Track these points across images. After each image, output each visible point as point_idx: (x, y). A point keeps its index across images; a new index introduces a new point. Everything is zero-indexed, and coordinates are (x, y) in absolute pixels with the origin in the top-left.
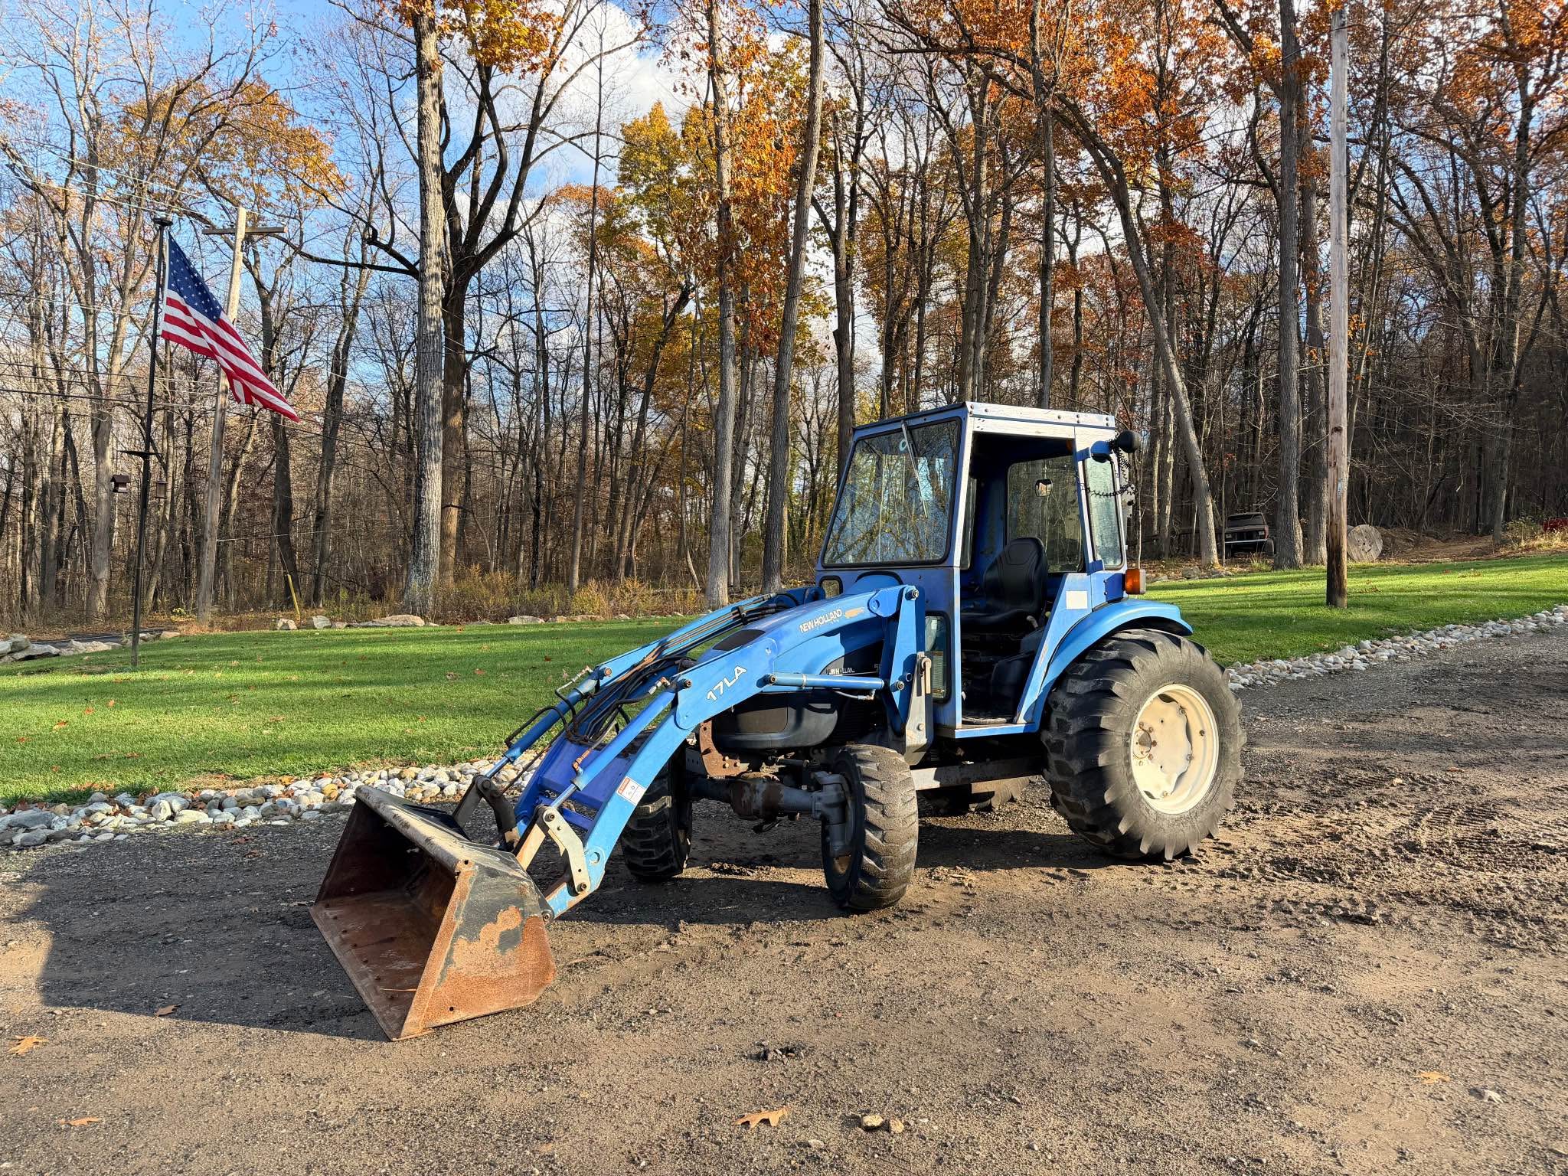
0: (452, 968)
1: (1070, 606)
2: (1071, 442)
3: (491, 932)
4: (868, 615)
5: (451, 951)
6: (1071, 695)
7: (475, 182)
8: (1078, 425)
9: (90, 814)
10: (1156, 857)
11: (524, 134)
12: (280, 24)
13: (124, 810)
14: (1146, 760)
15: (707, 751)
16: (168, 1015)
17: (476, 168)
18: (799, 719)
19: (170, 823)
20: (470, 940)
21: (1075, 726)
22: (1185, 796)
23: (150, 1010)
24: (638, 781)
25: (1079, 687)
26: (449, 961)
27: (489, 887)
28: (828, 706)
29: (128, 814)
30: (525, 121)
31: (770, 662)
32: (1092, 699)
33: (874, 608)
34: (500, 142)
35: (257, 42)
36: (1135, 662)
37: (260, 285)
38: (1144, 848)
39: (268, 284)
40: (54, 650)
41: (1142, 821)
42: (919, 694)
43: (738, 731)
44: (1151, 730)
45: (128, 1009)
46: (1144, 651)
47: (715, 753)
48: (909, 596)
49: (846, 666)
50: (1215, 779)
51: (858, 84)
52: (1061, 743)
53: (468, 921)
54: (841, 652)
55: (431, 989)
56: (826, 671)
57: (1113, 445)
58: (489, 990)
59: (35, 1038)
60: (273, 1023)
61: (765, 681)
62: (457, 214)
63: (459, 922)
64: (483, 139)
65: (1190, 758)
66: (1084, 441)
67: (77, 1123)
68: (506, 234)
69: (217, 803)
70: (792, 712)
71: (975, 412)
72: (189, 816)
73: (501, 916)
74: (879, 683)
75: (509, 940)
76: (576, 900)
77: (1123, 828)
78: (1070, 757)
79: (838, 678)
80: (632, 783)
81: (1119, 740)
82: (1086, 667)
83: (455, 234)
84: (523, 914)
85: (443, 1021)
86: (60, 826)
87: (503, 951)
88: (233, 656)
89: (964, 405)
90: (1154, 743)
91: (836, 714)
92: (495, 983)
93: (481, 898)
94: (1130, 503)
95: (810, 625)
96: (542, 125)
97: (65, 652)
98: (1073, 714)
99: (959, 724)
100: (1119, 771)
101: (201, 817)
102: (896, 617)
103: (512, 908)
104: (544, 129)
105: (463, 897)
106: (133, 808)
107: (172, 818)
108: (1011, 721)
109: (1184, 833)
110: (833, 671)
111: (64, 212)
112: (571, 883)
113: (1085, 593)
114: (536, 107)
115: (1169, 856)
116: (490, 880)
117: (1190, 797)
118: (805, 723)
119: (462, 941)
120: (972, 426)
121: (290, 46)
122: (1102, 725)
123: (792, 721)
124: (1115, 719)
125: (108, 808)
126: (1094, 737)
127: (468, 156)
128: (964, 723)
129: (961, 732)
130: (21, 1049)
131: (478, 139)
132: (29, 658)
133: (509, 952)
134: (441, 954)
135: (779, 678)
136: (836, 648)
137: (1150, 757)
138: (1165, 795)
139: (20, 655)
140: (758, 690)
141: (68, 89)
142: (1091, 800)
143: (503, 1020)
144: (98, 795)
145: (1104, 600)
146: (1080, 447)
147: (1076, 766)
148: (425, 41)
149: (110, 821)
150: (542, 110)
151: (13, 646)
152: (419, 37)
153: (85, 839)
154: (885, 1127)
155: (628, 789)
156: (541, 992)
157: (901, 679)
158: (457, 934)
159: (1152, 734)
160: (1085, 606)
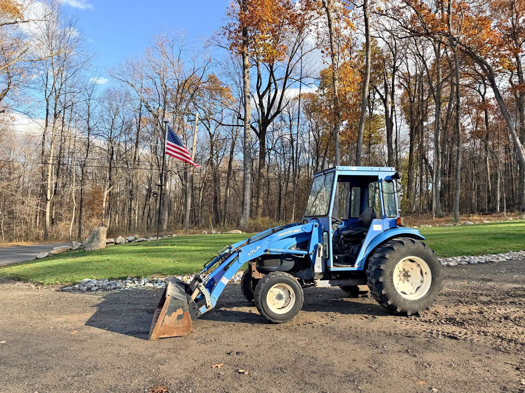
0: (164, 323)
1: (374, 230)
2: (377, 177)
3: (175, 315)
4: (302, 232)
5: (164, 318)
6: (374, 258)
7: (269, 97)
8: (380, 171)
9: (126, 282)
10: (404, 314)
11: (283, 80)
12: (212, 58)
13: (134, 282)
14: (406, 281)
15: (254, 271)
16: (106, 330)
17: (269, 92)
18: (282, 263)
19: (143, 286)
20: (169, 316)
21: (374, 268)
22: (419, 294)
23: (104, 328)
24: (227, 278)
25: (376, 255)
26: (163, 321)
27: (174, 302)
28: (291, 259)
29: (135, 283)
30: (284, 76)
31: (268, 245)
32: (380, 259)
33: (304, 229)
34: (275, 84)
35: (206, 64)
36: (395, 248)
37: (210, 133)
38: (399, 310)
39: (212, 133)
40: (145, 239)
41: (397, 301)
42: (319, 256)
43: (263, 265)
44: (408, 271)
45: (99, 327)
46: (400, 244)
47: (257, 272)
48: (316, 226)
49: (297, 247)
50: (430, 289)
51: (394, 50)
52: (370, 273)
53: (168, 311)
54: (296, 243)
55: (158, 328)
56: (290, 248)
57: (393, 177)
58: (174, 330)
59: (76, 331)
60: (126, 334)
61: (266, 251)
62: (263, 107)
63: (166, 311)
64: (271, 83)
65: (422, 282)
66: (382, 176)
67: (71, 349)
68: (278, 112)
69: (155, 281)
70: (279, 260)
71: (339, 169)
72: (148, 285)
73: (178, 311)
74: (306, 252)
75: (180, 317)
76: (208, 310)
77: (390, 303)
78: (372, 278)
79: (294, 251)
80: (225, 278)
81: (388, 273)
82: (380, 249)
83: (263, 113)
84: (184, 310)
85: (161, 337)
86: (118, 285)
87: (178, 320)
88: (182, 242)
89: (335, 167)
90: (410, 276)
91: (294, 262)
92: (176, 328)
93: (172, 305)
94: (401, 196)
95: (282, 234)
96: (290, 76)
97: (148, 240)
98: (373, 264)
99: (332, 266)
100: (388, 283)
101: (151, 285)
102: (311, 232)
103: (181, 309)
104: (290, 78)
105: (167, 304)
106: (136, 282)
107: (144, 285)
108: (353, 266)
109: (416, 306)
110: (292, 249)
111: (157, 117)
112: (206, 305)
113: (381, 225)
114: (287, 71)
115: (409, 314)
116: (175, 301)
117: (420, 294)
118: (283, 264)
119: (167, 316)
120: (338, 173)
121: (215, 64)
122: (381, 268)
123: (280, 263)
124: (386, 266)
125: (130, 281)
126: (379, 272)
127: (267, 89)
128: (334, 266)
129: (333, 269)
130: (72, 333)
131: (270, 84)
132: (139, 241)
133: (180, 321)
134: (161, 319)
135: (271, 250)
136: (294, 241)
137: (408, 281)
138: (411, 293)
139: (137, 241)
140: (264, 253)
141: (159, 83)
142: (379, 293)
143: (176, 339)
144: (128, 278)
145: (389, 228)
146: (380, 178)
147: (374, 281)
148: (245, 59)
149: (130, 285)
150: (289, 72)
151: (135, 238)
152: (244, 58)
153: (122, 289)
154: (243, 373)
155: (224, 280)
156: (188, 332)
157: (313, 251)
158: (166, 314)
159: (408, 273)
160: (381, 230)
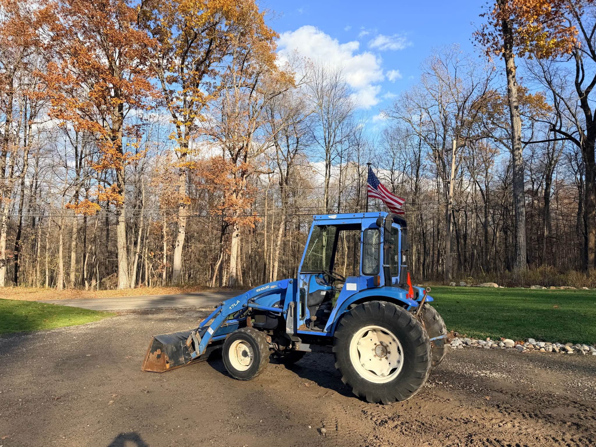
1: (348, 289)
2: (360, 225)
3: (156, 354)
4: (278, 288)
14: (384, 359)
18: (267, 319)
20: (152, 354)
24: (212, 329)
28: (274, 317)
33: (280, 286)
38: (355, 391)
42: (291, 316)
44: (387, 346)
49: (280, 304)
53: (152, 350)
54: (279, 299)
61: (244, 306)
65: (399, 362)
74: (282, 310)
75: (159, 356)
77: (344, 381)
84: (161, 351)
85: (147, 370)
87: (158, 359)
90: (389, 352)
91: (277, 319)
92: (156, 365)
95: (259, 290)
102: (287, 288)
103: (159, 349)
108: (322, 331)
110: (275, 306)
113: (356, 284)
137: (387, 358)
138: (383, 375)
145: (366, 287)
146: (363, 226)
155: (210, 330)
158: (150, 352)
159: (388, 348)
160: (356, 290)
